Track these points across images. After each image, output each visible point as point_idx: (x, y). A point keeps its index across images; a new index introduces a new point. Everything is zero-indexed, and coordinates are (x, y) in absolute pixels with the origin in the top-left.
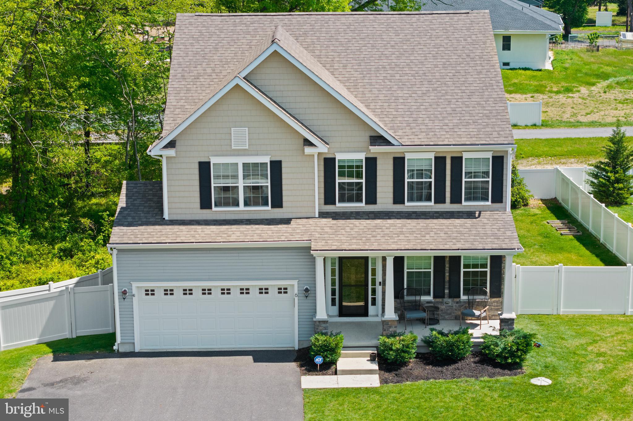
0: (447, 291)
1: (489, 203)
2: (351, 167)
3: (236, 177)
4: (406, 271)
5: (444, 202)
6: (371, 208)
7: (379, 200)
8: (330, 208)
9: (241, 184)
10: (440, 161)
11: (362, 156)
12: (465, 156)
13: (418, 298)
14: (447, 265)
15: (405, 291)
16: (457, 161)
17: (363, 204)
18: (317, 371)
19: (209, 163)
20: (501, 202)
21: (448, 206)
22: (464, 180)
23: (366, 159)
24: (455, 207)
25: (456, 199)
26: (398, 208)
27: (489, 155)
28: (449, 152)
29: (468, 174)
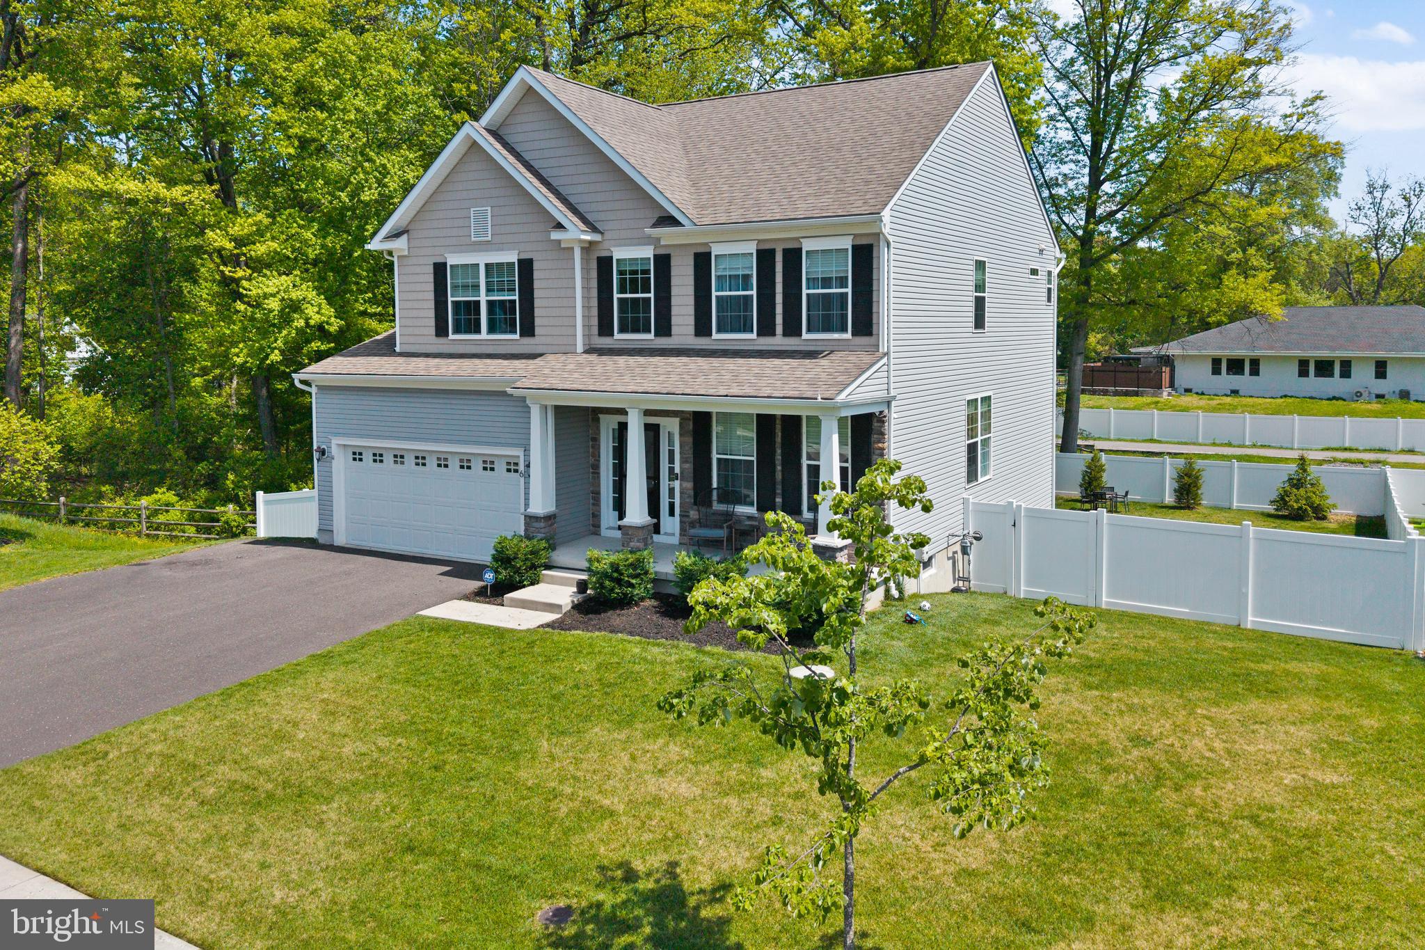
0: (779, 500)
1: (848, 335)
2: (635, 272)
3: (476, 287)
4: (715, 456)
5: (772, 333)
6: (663, 342)
7: (674, 330)
8: (605, 342)
9: (483, 298)
10: (765, 257)
11: (648, 252)
12: (807, 246)
13: (730, 508)
14: (779, 451)
15: (715, 493)
16: (793, 256)
17: (651, 336)
18: (487, 596)
19: (445, 264)
20: (870, 334)
21: (779, 341)
22: (805, 292)
23: (655, 256)
24: (791, 343)
25: (792, 329)
26: (702, 342)
27: (847, 243)
28: (778, 237)
29: (812, 282)
